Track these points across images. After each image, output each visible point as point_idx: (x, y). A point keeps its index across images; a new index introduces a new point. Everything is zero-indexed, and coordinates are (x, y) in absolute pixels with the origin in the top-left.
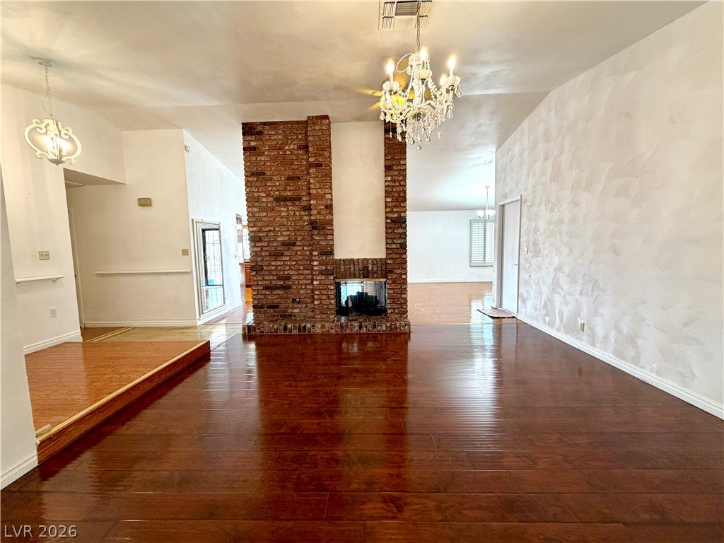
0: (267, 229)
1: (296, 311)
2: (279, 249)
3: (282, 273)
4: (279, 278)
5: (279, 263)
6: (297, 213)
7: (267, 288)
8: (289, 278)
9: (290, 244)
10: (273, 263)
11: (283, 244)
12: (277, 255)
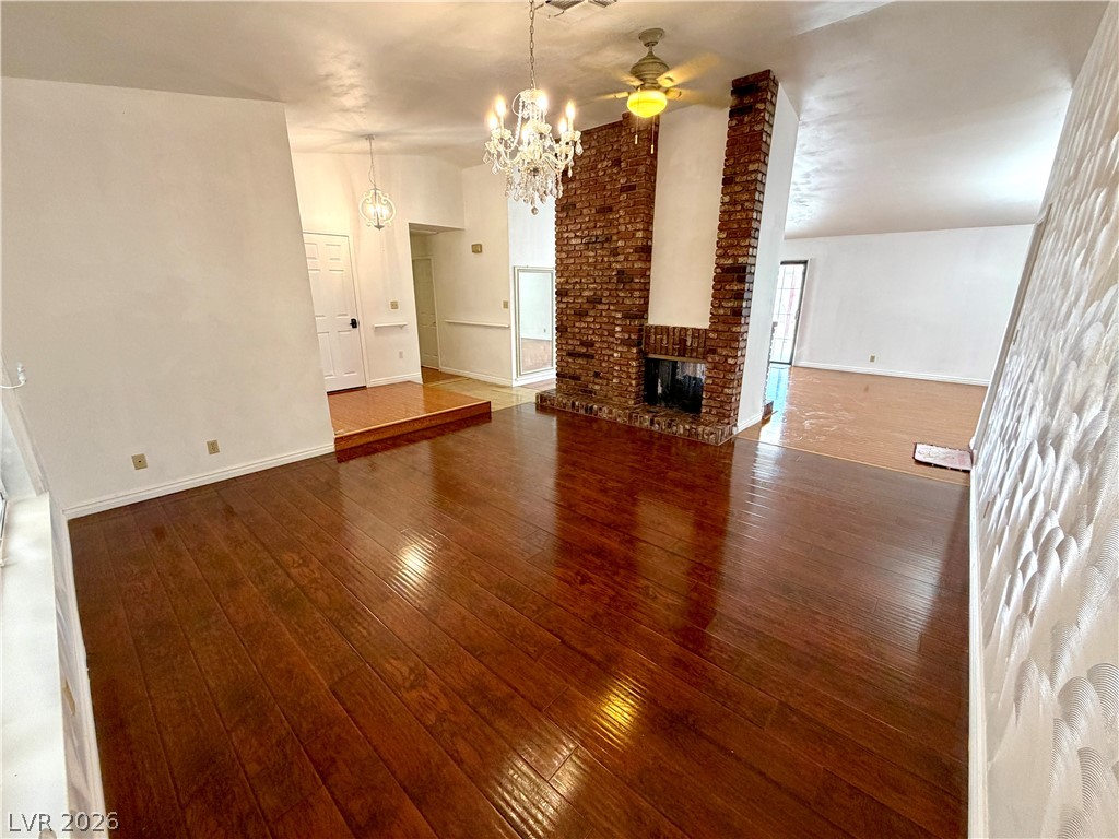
0: (574, 280)
1: (597, 387)
2: (585, 306)
3: (585, 338)
4: (583, 344)
5: (583, 325)
6: (606, 259)
7: (570, 354)
8: (591, 344)
9: (595, 301)
10: (577, 324)
11: (589, 300)
12: (581, 314)
